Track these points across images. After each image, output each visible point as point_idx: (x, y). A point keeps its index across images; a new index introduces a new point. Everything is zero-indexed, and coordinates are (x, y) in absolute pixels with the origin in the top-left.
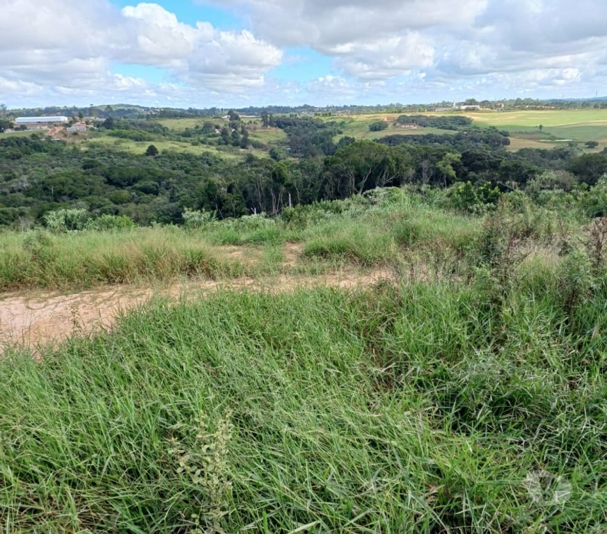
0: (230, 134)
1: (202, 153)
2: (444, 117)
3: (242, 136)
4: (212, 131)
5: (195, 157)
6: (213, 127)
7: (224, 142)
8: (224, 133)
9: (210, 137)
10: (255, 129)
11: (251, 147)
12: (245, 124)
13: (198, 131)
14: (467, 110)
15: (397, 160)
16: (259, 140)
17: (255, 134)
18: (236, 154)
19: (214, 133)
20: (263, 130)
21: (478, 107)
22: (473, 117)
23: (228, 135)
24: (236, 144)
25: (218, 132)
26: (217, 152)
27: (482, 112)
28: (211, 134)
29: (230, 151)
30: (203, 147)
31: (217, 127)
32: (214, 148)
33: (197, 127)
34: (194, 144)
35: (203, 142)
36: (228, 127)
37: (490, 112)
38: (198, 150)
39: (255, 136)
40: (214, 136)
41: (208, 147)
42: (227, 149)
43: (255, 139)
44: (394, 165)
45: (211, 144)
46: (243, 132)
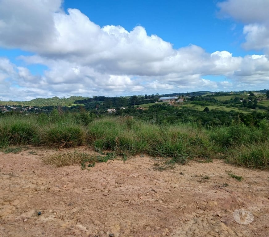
1: (230, 110)
3: (254, 103)
4: (239, 101)
5: (226, 112)
6: (240, 99)
7: (243, 106)
9: (237, 103)
10: (262, 100)
11: (257, 108)
12: (257, 97)
13: (231, 101)
16: (263, 105)
17: (262, 102)
18: (248, 111)
19: (239, 102)
20: (267, 100)
25: (241, 101)
26: (238, 110)
28: (238, 102)
29: (246, 110)
30: (232, 108)
31: (242, 99)
32: (237, 108)
33: (232, 99)
34: (227, 107)
36: (247, 99)
39: (262, 103)
40: (239, 103)
41: (234, 108)
42: (243, 109)
43: (261, 105)
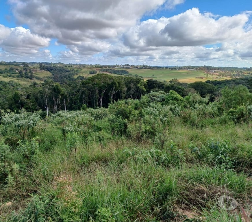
0: (24, 73)
2: (118, 70)
8: (20, 72)
14: (127, 68)
15: (119, 83)
21: (130, 67)
22: (129, 71)
23: (22, 73)
24: (27, 77)
27: (132, 69)
35: (9, 76)
37: (135, 69)
38: (7, 80)
44: (118, 85)
45: (13, 77)
46: (30, 72)
